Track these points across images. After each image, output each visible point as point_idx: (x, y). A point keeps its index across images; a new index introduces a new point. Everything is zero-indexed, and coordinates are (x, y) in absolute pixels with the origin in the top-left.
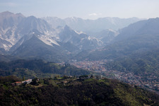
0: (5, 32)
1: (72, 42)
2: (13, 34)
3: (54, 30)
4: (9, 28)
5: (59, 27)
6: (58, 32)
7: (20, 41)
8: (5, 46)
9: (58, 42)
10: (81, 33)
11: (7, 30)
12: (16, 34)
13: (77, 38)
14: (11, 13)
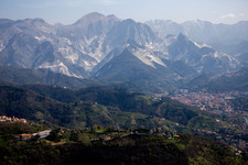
0: (89, 42)
1: (187, 61)
2: (100, 46)
3: (161, 41)
4: (96, 37)
5: (169, 36)
6: (168, 45)
7: (108, 56)
8: (86, 63)
9: (163, 60)
10: (205, 45)
11: (92, 40)
12: (104, 45)
13: (196, 54)
14: (100, 15)
